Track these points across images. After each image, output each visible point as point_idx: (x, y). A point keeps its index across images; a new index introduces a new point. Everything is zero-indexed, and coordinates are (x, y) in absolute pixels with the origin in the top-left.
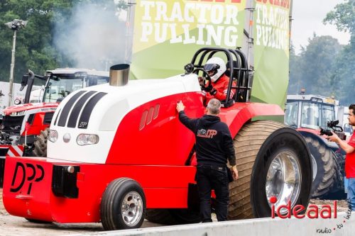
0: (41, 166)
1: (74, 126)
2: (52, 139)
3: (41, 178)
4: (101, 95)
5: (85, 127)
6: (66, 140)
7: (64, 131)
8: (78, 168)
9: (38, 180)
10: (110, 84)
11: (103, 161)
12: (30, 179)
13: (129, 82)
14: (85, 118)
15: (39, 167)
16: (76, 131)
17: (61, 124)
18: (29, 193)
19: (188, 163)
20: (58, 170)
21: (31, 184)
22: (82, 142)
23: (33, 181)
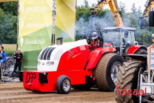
0: (35, 73)
1: (45, 59)
2: (39, 64)
3: (35, 77)
4: (54, 48)
5: (49, 59)
6: (43, 64)
7: (42, 61)
8: (47, 73)
9: (34, 78)
10: (57, 44)
11: (56, 70)
12: (32, 78)
13: (63, 43)
14: (49, 56)
15: (35, 74)
16: (46, 61)
17: (41, 59)
18: (32, 83)
19: (85, 69)
20: (41, 74)
21: (32, 80)
22: (49, 65)
23: (33, 79)
